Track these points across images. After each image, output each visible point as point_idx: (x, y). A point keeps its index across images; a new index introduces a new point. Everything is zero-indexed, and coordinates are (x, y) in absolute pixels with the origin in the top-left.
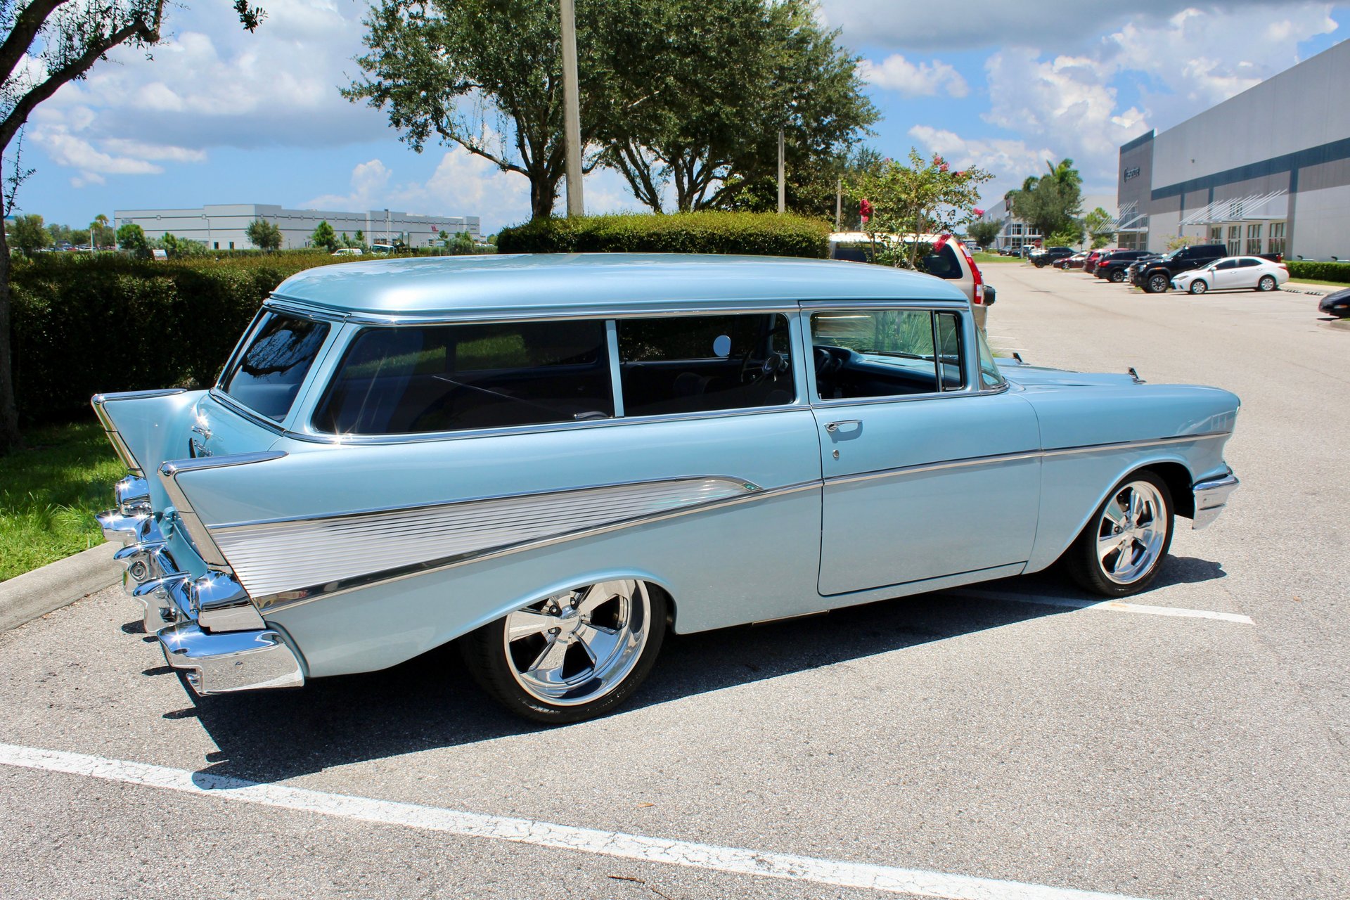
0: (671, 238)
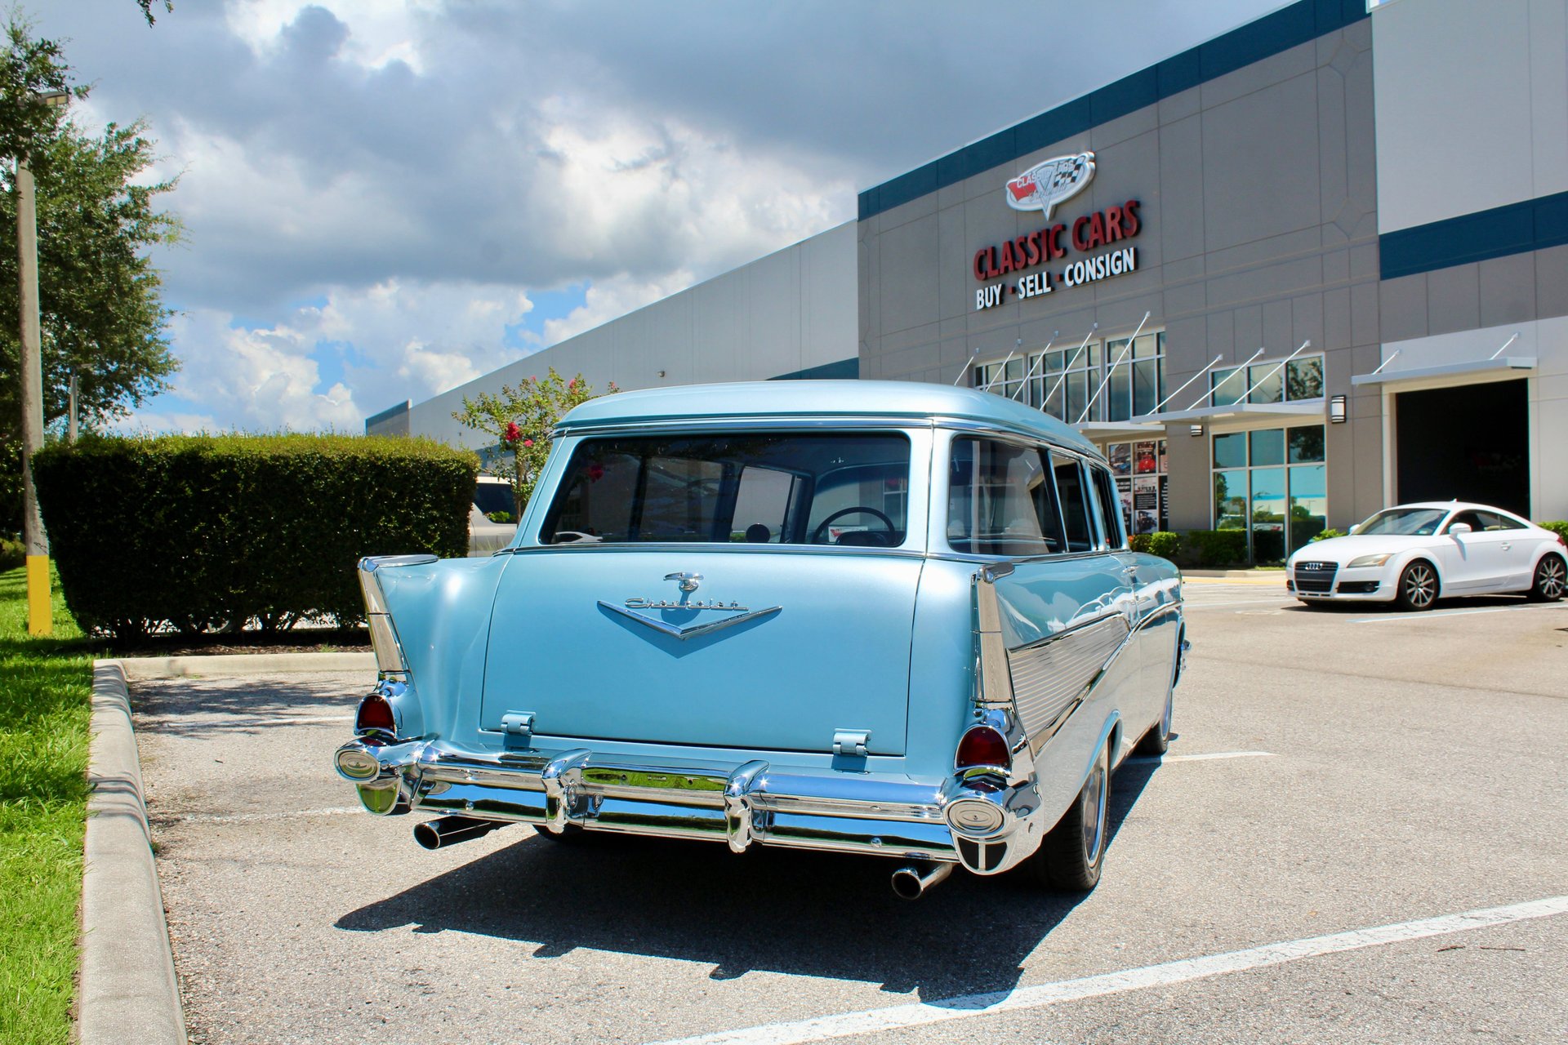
0: (301, 462)
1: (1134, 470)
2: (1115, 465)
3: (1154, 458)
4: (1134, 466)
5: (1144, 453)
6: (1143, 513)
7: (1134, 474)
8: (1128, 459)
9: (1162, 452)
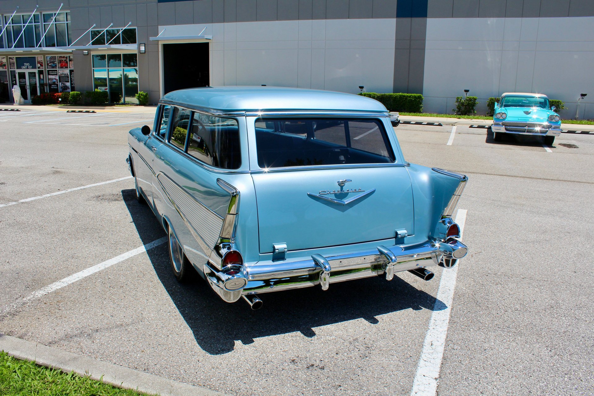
1: (58, 67)
2: (50, 64)
3: (67, 62)
4: (58, 65)
5: (62, 60)
6: (63, 84)
7: (58, 68)
8: (56, 62)
9: (70, 60)
